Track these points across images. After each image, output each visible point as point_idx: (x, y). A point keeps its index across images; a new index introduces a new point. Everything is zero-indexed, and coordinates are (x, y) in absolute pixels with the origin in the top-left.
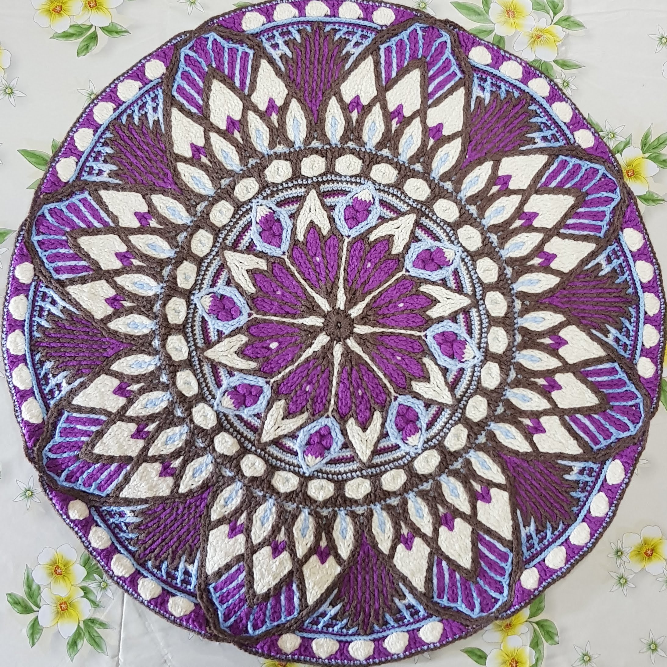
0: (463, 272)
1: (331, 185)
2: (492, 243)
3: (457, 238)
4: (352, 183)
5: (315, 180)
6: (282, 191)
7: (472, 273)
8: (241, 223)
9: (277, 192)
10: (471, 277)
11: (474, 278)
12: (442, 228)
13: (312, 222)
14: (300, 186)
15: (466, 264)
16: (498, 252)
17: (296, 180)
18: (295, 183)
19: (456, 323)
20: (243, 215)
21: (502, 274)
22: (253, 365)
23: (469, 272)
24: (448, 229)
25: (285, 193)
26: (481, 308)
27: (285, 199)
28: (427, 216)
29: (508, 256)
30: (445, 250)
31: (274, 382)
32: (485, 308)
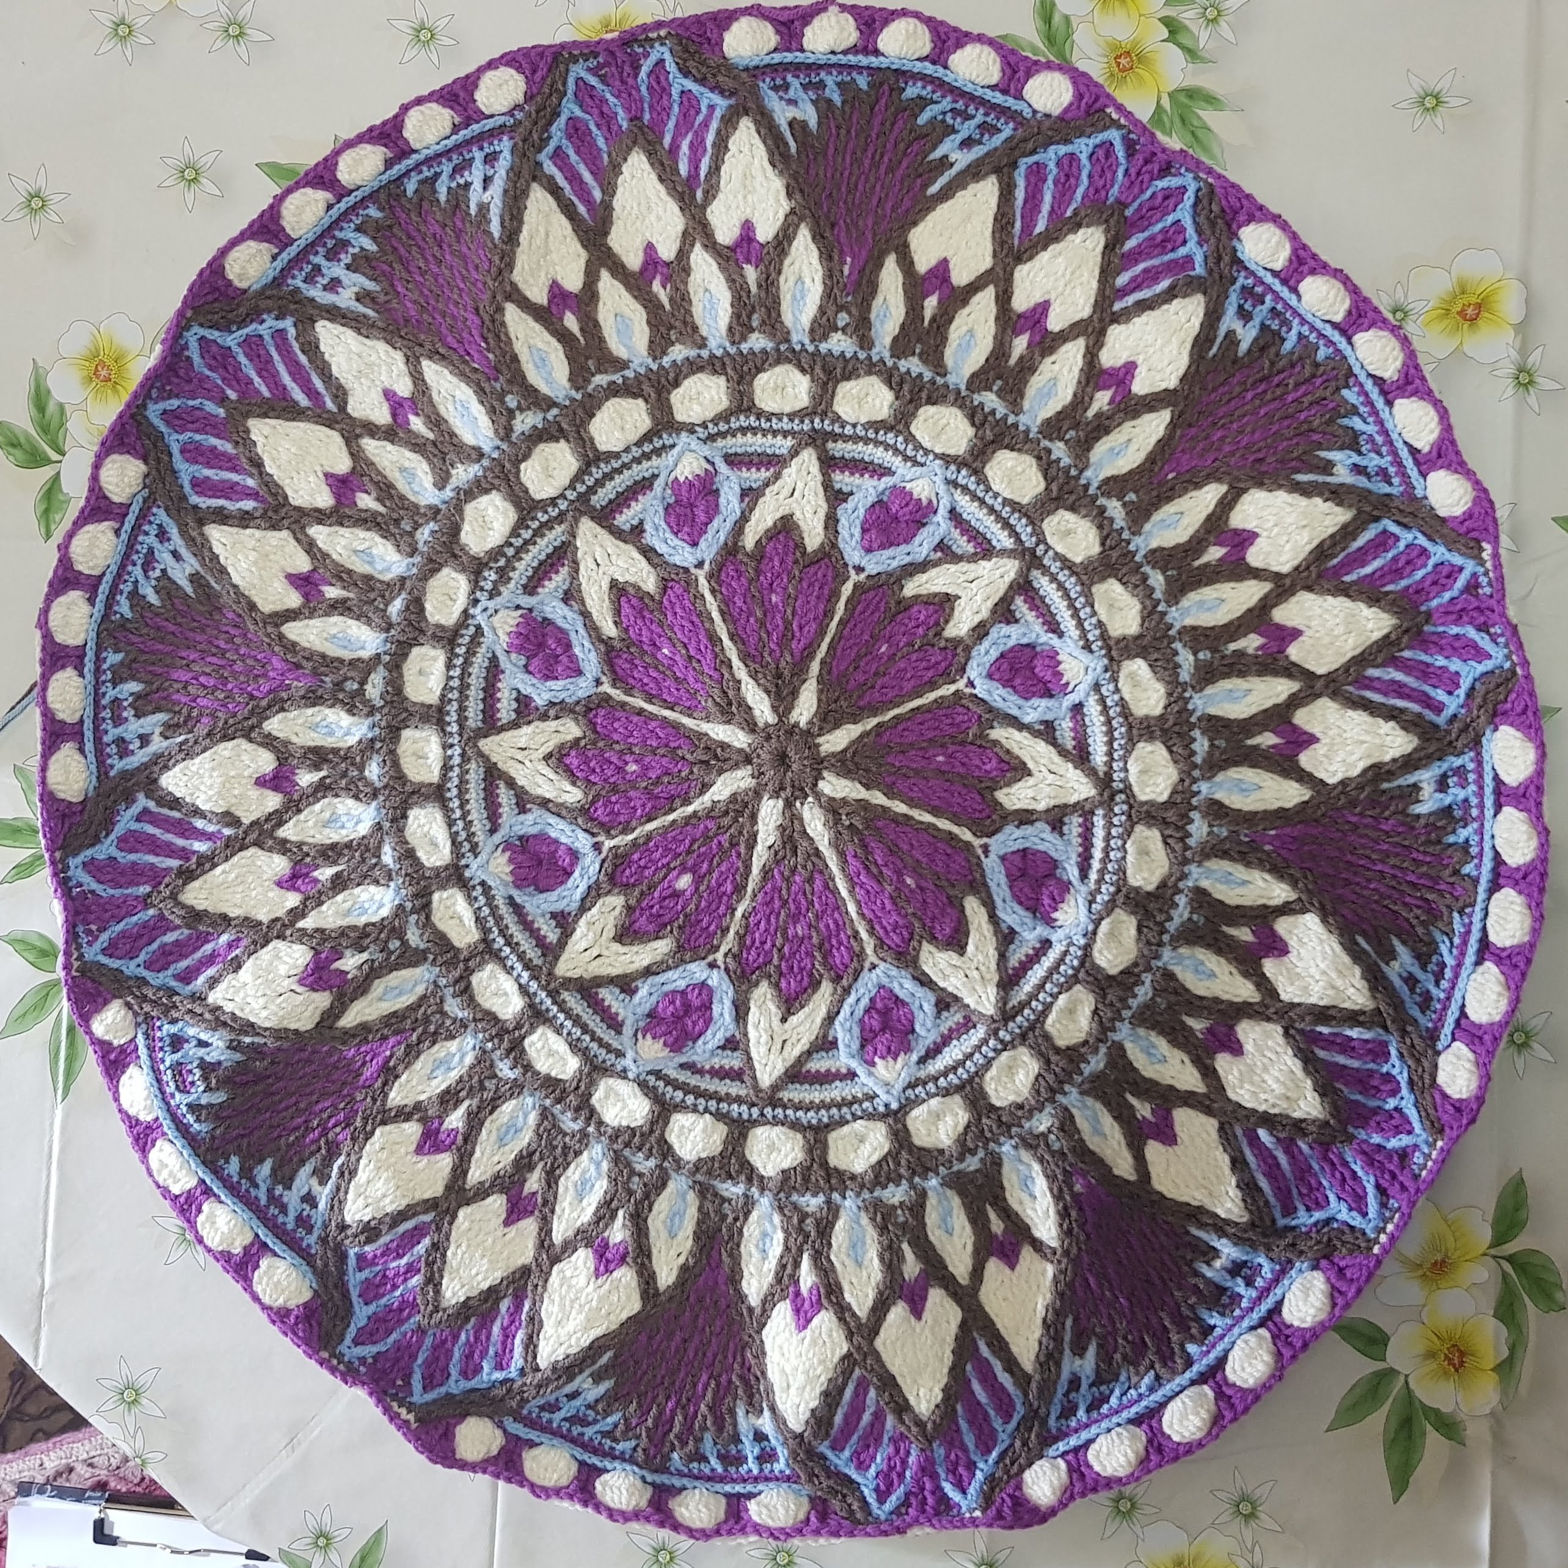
0: (968, 508)
1: (609, 485)
2: (993, 412)
3: (918, 446)
4: (647, 456)
5: (571, 495)
6: (517, 556)
7: (989, 500)
8: (475, 670)
9: (510, 566)
10: (992, 510)
11: (998, 507)
12: (877, 443)
13: (614, 584)
14: (548, 525)
15: (965, 489)
16: (1015, 426)
17: (534, 519)
18: (535, 525)
19: (1017, 621)
20: (471, 653)
21: (1047, 466)
22: (662, 947)
23: (982, 502)
24: (890, 438)
25: (527, 558)
26: (1046, 561)
27: (536, 570)
28: (836, 437)
29: (1039, 421)
30: (908, 486)
31: (726, 955)
32: (1058, 556)
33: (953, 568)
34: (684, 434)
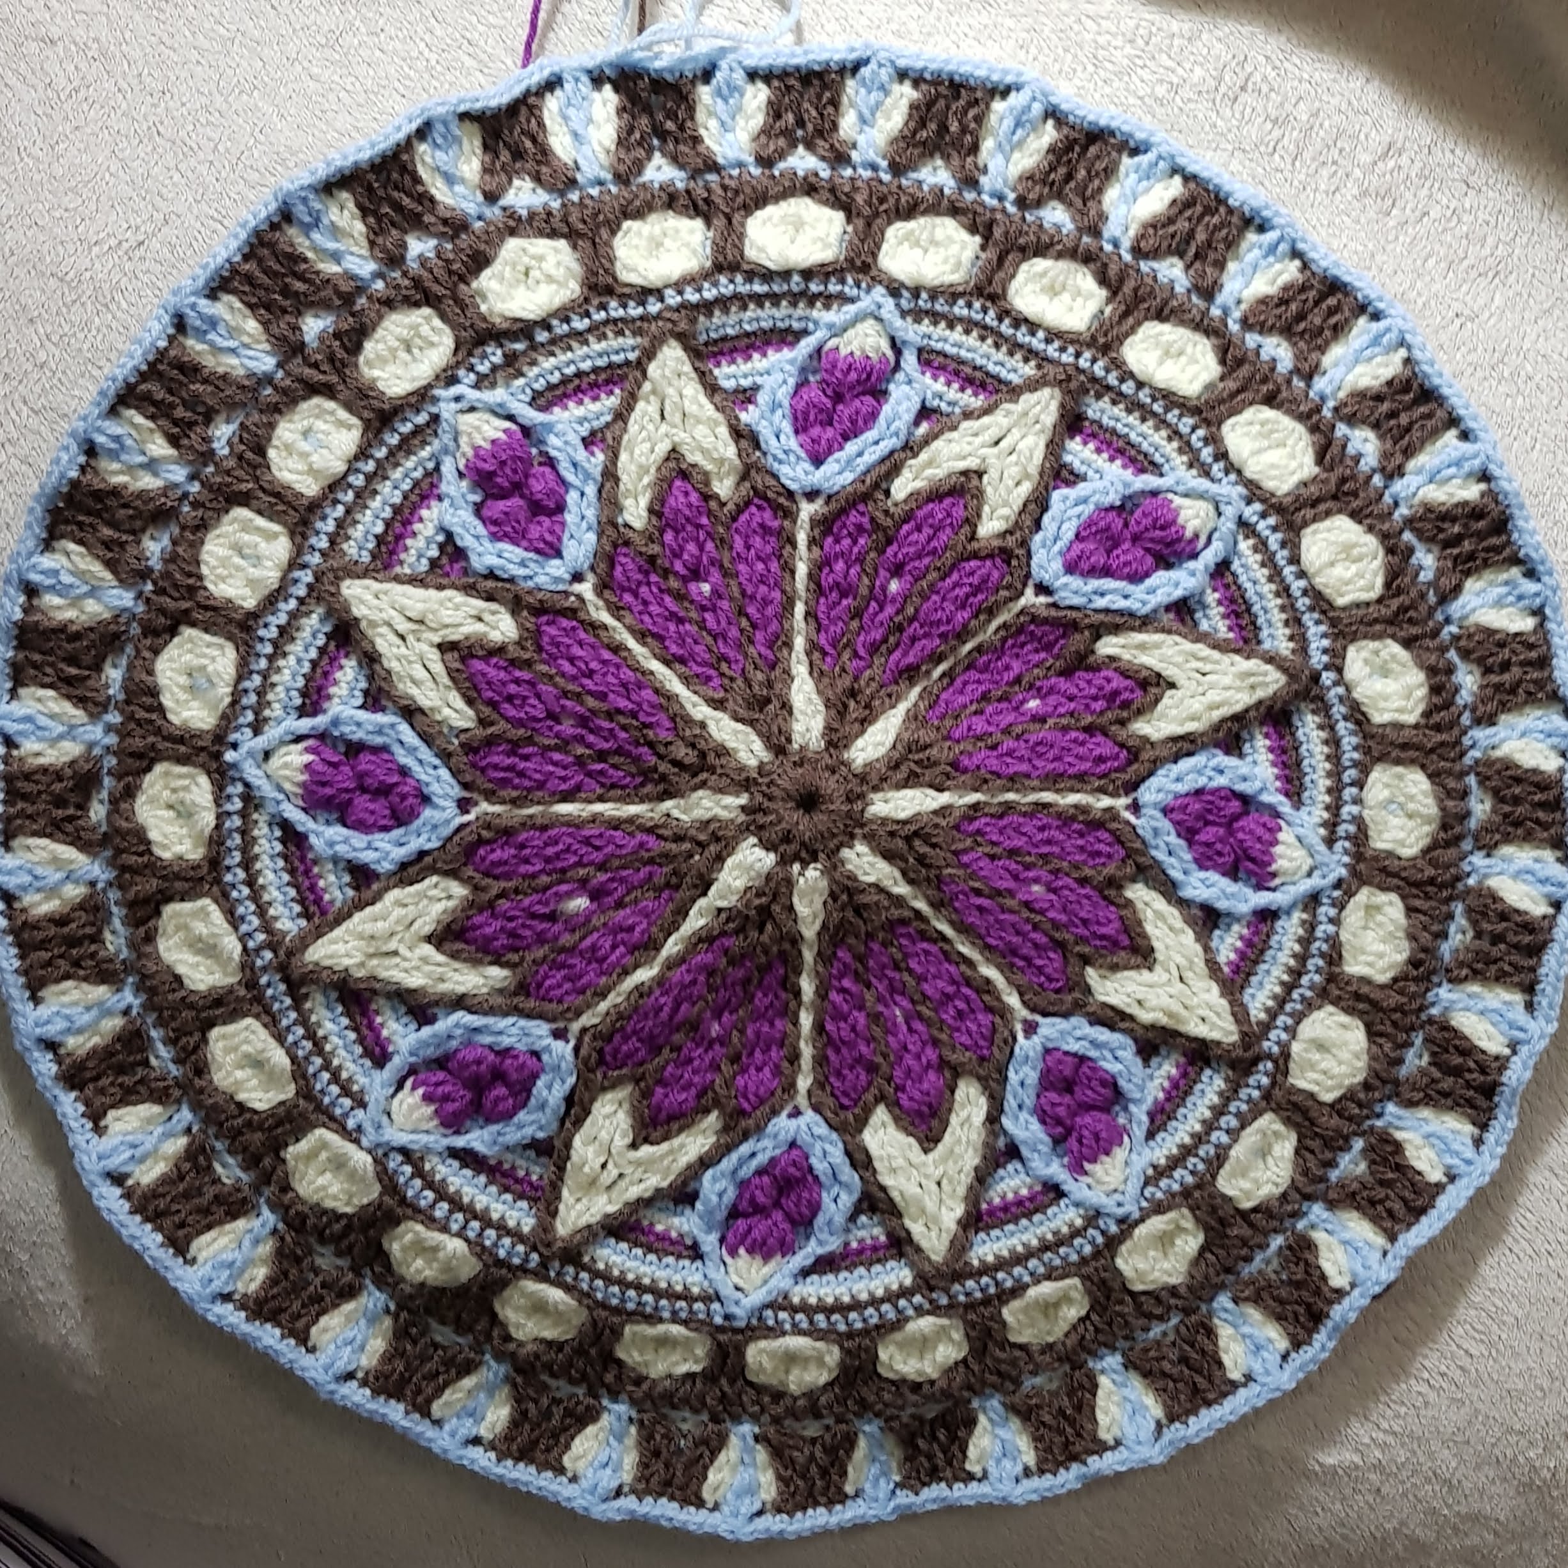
0: (1252, 572)
1: (735, 314)
2: (1357, 458)
4: (811, 299)
5: (672, 297)
6: (549, 348)
9: (529, 356)
10: (1284, 590)
11: (1295, 591)
14: (619, 326)
16: (1380, 491)
17: (601, 307)
18: (599, 316)
19: (1241, 755)
20: (404, 448)
21: (1399, 569)
22: (496, 978)
24: (1187, 423)
25: (563, 356)
26: (1330, 698)
27: (565, 380)
28: (1102, 388)
30: (1176, 502)
31: (585, 1029)
33: (1187, 646)
34: (879, 291)
